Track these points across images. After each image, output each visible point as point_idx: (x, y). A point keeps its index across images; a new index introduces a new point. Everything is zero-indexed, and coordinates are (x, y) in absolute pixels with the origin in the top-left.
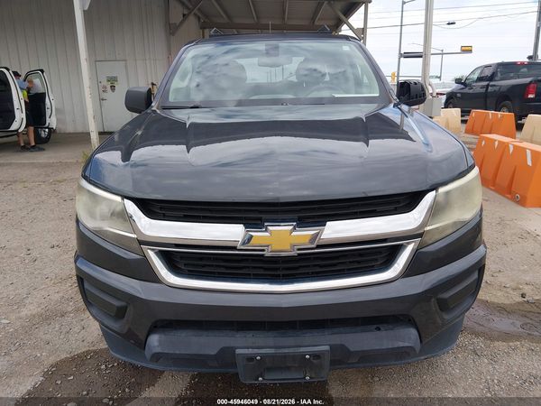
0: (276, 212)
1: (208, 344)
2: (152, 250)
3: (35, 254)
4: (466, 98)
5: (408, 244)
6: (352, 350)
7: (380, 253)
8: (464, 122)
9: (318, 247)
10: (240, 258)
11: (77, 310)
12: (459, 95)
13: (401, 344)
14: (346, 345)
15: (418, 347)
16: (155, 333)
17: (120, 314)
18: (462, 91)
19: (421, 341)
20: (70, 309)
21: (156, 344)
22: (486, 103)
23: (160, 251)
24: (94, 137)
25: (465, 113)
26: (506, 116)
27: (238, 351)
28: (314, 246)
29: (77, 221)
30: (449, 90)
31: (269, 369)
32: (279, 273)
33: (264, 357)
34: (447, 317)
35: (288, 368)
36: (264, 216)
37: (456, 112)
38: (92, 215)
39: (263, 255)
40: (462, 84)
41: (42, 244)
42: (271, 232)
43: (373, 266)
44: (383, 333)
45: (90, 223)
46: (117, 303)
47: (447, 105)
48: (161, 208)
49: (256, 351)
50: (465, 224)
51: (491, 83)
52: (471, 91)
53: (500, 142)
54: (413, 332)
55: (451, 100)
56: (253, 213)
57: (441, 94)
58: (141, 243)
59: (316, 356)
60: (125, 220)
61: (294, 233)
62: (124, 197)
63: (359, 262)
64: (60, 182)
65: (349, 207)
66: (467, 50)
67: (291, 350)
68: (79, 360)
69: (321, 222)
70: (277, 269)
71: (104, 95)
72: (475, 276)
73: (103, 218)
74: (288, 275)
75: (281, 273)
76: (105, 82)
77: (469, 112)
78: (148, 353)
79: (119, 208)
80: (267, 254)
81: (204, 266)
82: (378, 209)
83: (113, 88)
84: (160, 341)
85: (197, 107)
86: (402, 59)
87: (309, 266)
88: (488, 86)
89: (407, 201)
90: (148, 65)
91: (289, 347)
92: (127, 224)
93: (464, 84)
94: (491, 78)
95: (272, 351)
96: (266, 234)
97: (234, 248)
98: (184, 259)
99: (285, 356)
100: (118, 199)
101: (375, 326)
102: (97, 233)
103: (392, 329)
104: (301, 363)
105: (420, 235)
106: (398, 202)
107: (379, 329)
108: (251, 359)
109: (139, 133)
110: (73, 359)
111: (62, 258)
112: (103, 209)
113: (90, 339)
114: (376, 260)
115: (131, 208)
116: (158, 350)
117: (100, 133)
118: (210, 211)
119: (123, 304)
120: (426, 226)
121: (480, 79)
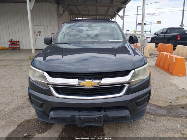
0: (88, 76)
1: (67, 114)
2: (51, 86)
3: (14, 89)
4: (157, 39)
5: (126, 85)
6: (110, 116)
7: (118, 88)
8: (156, 47)
9: (100, 86)
10: (77, 89)
11: (28, 107)
12: (155, 38)
13: (124, 115)
14: (108, 115)
15: (130, 116)
16: (52, 111)
17: (41, 106)
18: (156, 37)
19: (131, 114)
20: (25, 106)
21: (52, 114)
22: (164, 41)
23: (54, 87)
24: (33, 51)
25: (157, 44)
26: (170, 46)
27: (76, 117)
28: (98, 86)
29: (29, 78)
30: (152, 36)
31: (86, 122)
32: (88, 93)
33: (84, 118)
34: (139, 108)
35: (91, 122)
36: (84, 77)
37: (154, 44)
38: (34, 76)
39: (84, 88)
40: (156, 34)
41: (16, 86)
42: (86, 81)
43: (116, 92)
44: (119, 112)
45: (33, 79)
46: (41, 102)
47: (151, 42)
48: (54, 74)
49: (81, 116)
50: (144, 80)
51: (166, 34)
52: (159, 37)
53: (165, 54)
54: (128, 111)
55: (153, 40)
56: (81, 76)
57: (149, 38)
58: (48, 84)
59: (99, 118)
60: (44, 78)
61: (93, 82)
62: (44, 71)
63: (112, 91)
64: (22, 66)
65: (109, 74)
66: (159, 23)
67: (92, 116)
68: (28, 122)
69: (100, 78)
70: (88, 92)
71: (37, 37)
72: (148, 95)
73: (37, 77)
74: (91, 94)
75: (89, 93)
76: (37, 33)
77: (158, 44)
78: (50, 117)
79: (42, 74)
80: (85, 88)
81: (66, 91)
82: (117, 75)
83: (40, 35)
84: (53, 114)
85: (66, 44)
86: (137, 26)
87: (97, 92)
88: (165, 35)
89: (126, 73)
90: (52, 27)
91: (91, 115)
92: (44, 79)
93: (157, 35)
94: (166, 33)
95: (86, 116)
96: (85, 82)
97: (75, 86)
98: (60, 89)
99: (90, 118)
100: (42, 71)
101: (117, 110)
102: (35, 81)
103: (121, 110)
104: (95, 120)
105: (130, 83)
106: (123, 73)
107: (118, 110)
108: (80, 119)
109: (49, 51)
110: (26, 121)
111: (23, 90)
112: (37, 74)
113: (32, 115)
114: (117, 90)
115: (45, 74)
116: (53, 116)
117: (35, 50)
118: (69, 75)
119: (43, 103)
120: (131, 80)
121: (162, 33)
